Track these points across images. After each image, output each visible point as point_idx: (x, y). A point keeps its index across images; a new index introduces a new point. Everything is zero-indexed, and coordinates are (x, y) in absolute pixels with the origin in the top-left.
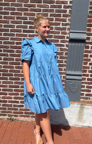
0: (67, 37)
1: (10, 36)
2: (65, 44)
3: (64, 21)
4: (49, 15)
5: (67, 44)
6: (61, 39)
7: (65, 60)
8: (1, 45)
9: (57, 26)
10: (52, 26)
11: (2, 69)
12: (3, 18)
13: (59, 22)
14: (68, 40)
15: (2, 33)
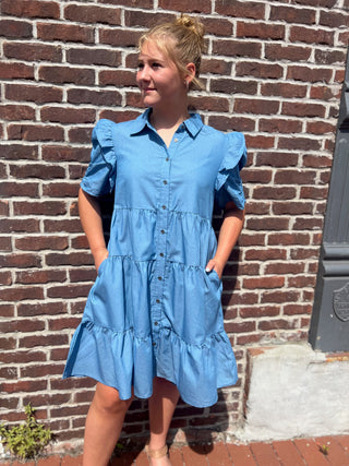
0: (332, 109)
1: (100, 105)
2: (322, 139)
3: (323, 43)
4: (267, 15)
5: (329, 138)
6: (310, 120)
7: (321, 202)
8: (60, 148)
9: (297, 60)
10: (279, 63)
11: (67, 252)
12: (62, 16)
13: (304, 46)
14: (334, 122)
15: (60, 92)
